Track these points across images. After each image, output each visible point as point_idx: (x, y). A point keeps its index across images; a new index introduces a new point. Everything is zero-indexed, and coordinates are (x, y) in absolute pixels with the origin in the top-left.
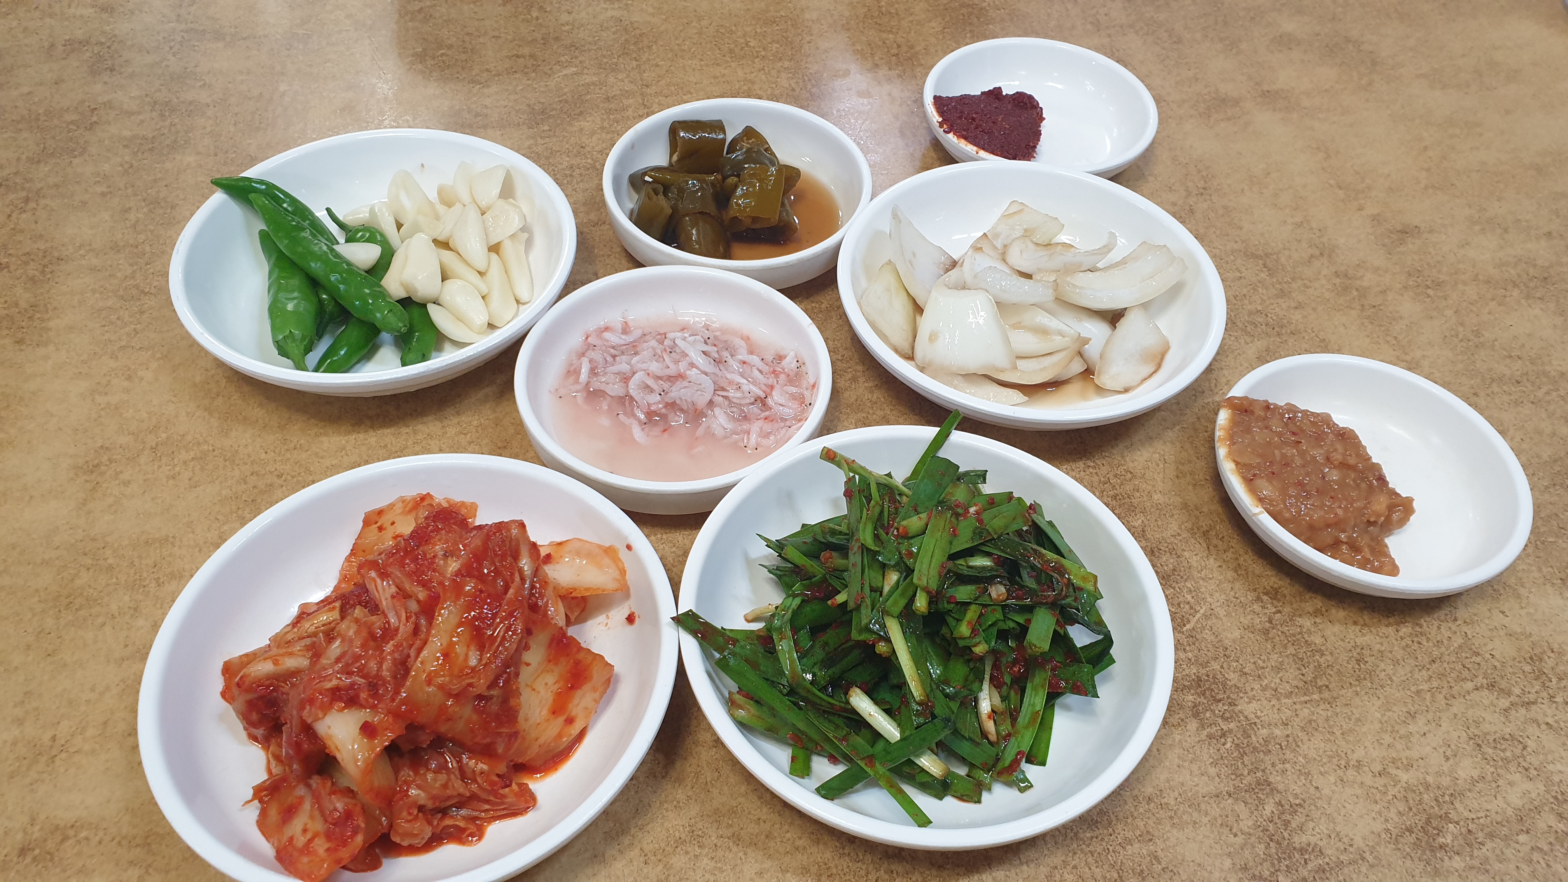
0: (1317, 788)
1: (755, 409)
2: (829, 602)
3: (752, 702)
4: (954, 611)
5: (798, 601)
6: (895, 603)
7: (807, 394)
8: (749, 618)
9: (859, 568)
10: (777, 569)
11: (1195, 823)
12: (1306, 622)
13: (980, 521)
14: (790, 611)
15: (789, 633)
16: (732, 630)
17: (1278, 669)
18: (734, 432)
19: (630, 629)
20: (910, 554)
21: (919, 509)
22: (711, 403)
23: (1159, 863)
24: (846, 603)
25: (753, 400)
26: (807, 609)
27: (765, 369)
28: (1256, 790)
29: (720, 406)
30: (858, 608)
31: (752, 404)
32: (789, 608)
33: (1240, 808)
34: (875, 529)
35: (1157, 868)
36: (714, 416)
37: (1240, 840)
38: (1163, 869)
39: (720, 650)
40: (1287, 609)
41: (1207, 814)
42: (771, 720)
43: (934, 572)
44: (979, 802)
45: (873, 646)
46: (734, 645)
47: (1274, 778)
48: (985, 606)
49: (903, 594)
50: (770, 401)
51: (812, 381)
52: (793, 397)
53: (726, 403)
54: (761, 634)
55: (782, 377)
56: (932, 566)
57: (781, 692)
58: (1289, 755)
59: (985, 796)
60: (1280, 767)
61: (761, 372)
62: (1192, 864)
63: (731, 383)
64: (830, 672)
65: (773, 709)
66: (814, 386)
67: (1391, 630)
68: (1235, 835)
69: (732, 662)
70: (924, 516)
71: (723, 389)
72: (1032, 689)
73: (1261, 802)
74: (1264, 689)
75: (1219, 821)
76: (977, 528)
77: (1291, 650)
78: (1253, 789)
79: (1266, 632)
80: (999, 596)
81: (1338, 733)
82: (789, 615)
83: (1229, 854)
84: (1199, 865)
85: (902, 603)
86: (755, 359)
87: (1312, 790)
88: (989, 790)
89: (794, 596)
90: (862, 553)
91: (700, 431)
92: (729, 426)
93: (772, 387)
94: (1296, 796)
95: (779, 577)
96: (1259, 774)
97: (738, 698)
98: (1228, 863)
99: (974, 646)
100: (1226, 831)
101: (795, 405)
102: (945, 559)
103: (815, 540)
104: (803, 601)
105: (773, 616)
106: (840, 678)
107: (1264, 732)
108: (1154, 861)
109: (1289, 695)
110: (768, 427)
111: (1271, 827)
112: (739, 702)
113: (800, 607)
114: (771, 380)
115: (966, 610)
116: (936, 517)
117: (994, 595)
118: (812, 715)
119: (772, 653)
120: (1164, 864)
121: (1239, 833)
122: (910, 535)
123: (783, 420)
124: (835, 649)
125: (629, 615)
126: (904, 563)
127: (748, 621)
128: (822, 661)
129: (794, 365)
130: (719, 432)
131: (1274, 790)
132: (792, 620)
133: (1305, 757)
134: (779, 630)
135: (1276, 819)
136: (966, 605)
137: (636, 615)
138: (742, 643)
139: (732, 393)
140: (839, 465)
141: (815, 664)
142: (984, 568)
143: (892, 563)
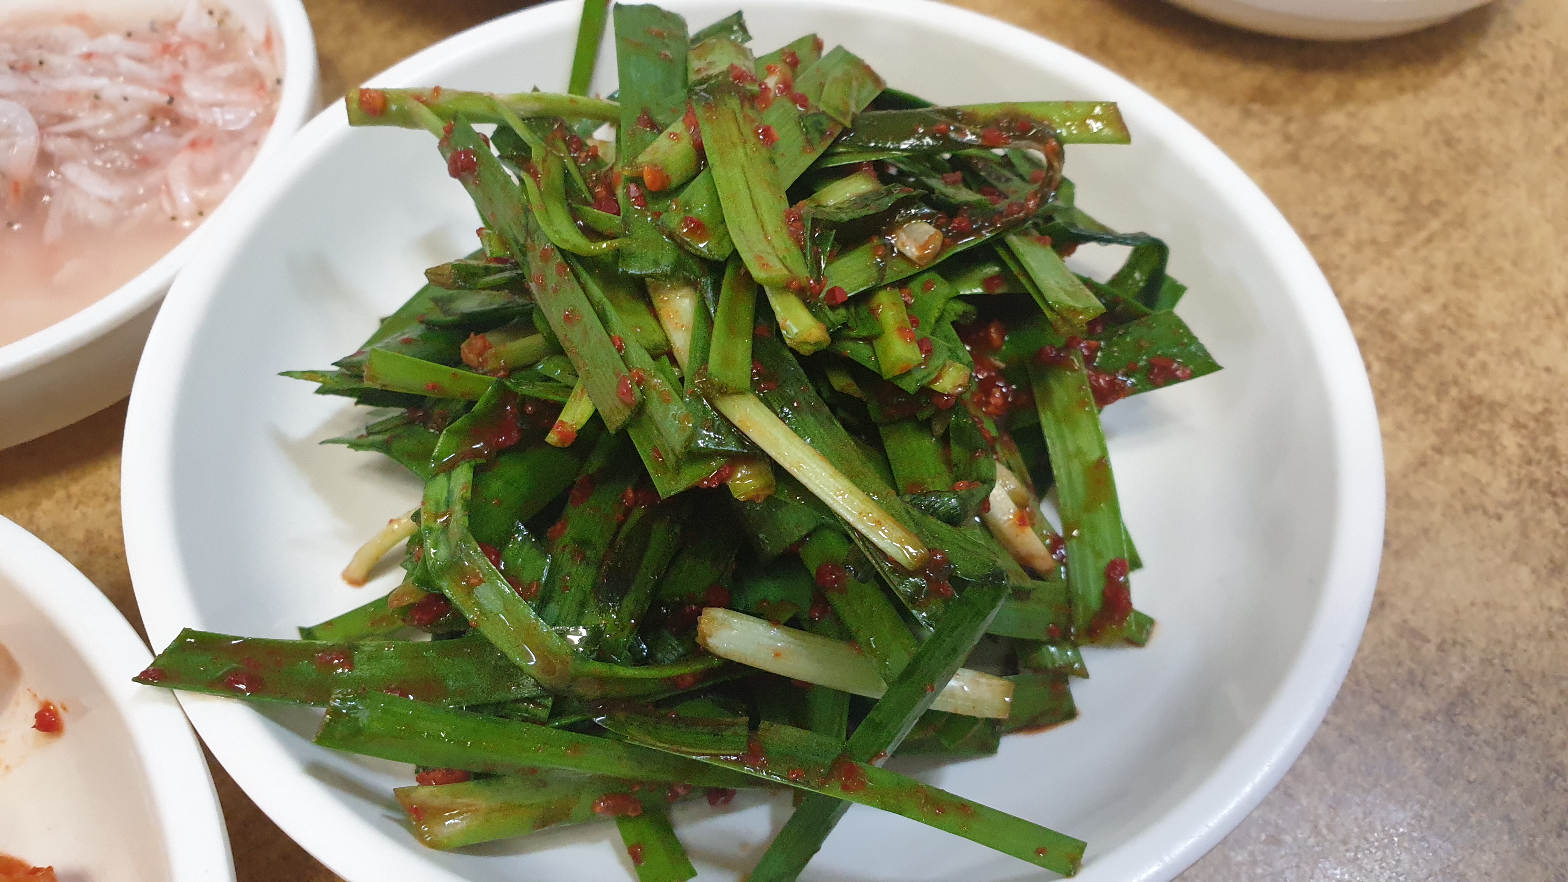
0: (1548, 370)
1: (160, 138)
2: (552, 438)
3: (470, 785)
4: (851, 324)
5: (463, 475)
6: (727, 361)
7: (262, 64)
8: (359, 573)
9: (590, 317)
10: (370, 433)
11: (1426, 531)
12: (1337, 118)
13: (801, 100)
14: (458, 508)
15: (484, 563)
16: (329, 624)
17: (1353, 207)
18: (136, 201)
19: (59, 747)
20: (698, 228)
21: (660, 118)
22: (45, 159)
23: (1426, 640)
24: (596, 418)
25: (141, 119)
26: (495, 486)
27: (145, 50)
28: (1470, 421)
29: (73, 158)
30: (639, 411)
31: (149, 128)
32: (448, 503)
33: (1469, 464)
34: (574, 215)
35: (1430, 650)
36: (65, 182)
37: (1510, 520)
38: (1441, 648)
39: (320, 694)
40: (1297, 110)
41: (1432, 505)
42: (540, 798)
43: (782, 241)
44: (1070, 714)
45: (723, 490)
46: (349, 662)
47: (1480, 386)
48: (902, 284)
49: (731, 330)
50: (184, 109)
51: (259, 35)
52: (233, 82)
53: (85, 145)
54: (408, 600)
55: (192, 53)
56: (770, 228)
57: (533, 720)
58: (1471, 337)
59: (1079, 691)
60: (1471, 363)
61: (140, 60)
62: (1474, 610)
63: (72, 96)
64: (629, 603)
65: (533, 771)
66: (268, 42)
67: (1452, 80)
68: (1499, 518)
69: (364, 716)
70: (677, 127)
71: (63, 119)
72: (1057, 421)
73: (1492, 440)
74: (1358, 247)
75: (1458, 506)
76: (801, 117)
77: (1349, 170)
78: (1464, 422)
79: (1294, 158)
80: (924, 247)
81: (1507, 265)
82: (459, 517)
83: (1516, 557)
84: (1487, 604)
85: (743, 349)
86: (113, 41)
87: (1544, 376)
88: (1084, 674)
89: (449, 468)
90: (577, 277)
91: (53, 230)
92: (115, 192)
93: (176, 79)
94: (1532, 400)
95: (385, 447)
96: (1454, 392)
97: (426, 794)
98: (1524, 573)
99: (936, 380)
100: (1477, 517)
101: (246, 95)
102: (785, 204)
103: (430, 326)
104: (478, 471)
105: (417, 540)
106: (656, 604)
107: (1408, 318)
108: (1417, 643)
109: (1398, 240)
110: (205, 160)
111: (1538, 473)
112: (436, 802)
113: (476, 486)
114: (168, 67)
115: (873, 311)
116: (709, 120)
117: (911, 251)
118: (637, 736)
119: (459, 635)
120: (1435, 640)
121: (1501, 510)
122: (675, 182)
123: (234, 135)
124: (612, 544)
125: (39, 716)
126: (694, 256)
127: (358, 582)
128: (596, 588)
129: (207, 24)
130: (97, 215)
131: (1495, 409)
132: (475, 527)
133: (1494, 327)
134: (454, 567)
135: (1532, 453)
136: (864, 298)
137: (56, 703)
138: (369, 646)
139: (86, 120)
140: (407, 120)
141: (583, 605)
142: (862, 200)
143: (665, 267)
